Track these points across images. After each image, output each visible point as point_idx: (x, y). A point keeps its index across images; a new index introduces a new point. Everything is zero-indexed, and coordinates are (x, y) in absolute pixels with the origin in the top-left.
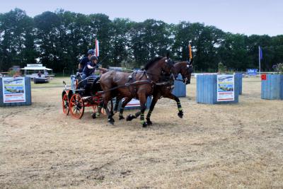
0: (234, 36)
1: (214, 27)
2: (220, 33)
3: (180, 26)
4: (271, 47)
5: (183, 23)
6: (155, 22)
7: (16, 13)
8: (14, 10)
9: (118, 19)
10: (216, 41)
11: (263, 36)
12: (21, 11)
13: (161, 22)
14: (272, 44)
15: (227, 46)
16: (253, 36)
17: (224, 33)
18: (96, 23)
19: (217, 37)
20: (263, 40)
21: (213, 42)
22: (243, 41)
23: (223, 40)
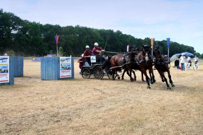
0: (31, 24)
2: (18, 21)
4: (63, 36)
10: (14, 28)
11: (56, 26)
14: (63, 33)
15: (25, 33)
16: (47, 25)
17: (22, 21)
19: (15, 24)
20: (56, 29)
21: (11, 28)
22: (39, 29)
23: (20, 27)
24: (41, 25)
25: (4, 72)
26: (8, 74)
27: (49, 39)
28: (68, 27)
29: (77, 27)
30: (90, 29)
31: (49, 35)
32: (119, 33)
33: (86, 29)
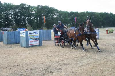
0: (63, 12)
5: (39, 6)
6: (25, 5)
10: (55, 15)
13: (28, 5)
14: (80, 16)
15: (60, 17)
16: (71, 12)
19: (55, 13)
20: (76, 14)
21: (53, 15)
22: (67, 15)
23: (58, 14)
24: (68, 12)
27: (72, 19)
28: (82, 12)
29: (87, 12)
30: (94, 13)
31: (72, 17)
32: (111, 14)
33: (92, 13)
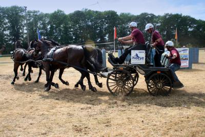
1: (189, 17)
2: (193, 21)
3: (165, 16)
5: (167, 14)
6: (148, 14)
7: (58, 12)
8: (57, 11)
9: (123, 14)
12: (61, 11)
13: (152, 14)
17: (197, 20)
18: (108, 17)
19: (191, 24)
21: (188, 27)
23: (195, 26)
25: (185, 59)
26: (188, 61)
